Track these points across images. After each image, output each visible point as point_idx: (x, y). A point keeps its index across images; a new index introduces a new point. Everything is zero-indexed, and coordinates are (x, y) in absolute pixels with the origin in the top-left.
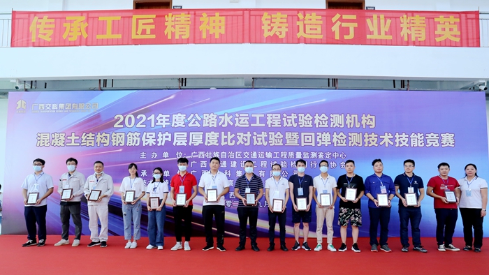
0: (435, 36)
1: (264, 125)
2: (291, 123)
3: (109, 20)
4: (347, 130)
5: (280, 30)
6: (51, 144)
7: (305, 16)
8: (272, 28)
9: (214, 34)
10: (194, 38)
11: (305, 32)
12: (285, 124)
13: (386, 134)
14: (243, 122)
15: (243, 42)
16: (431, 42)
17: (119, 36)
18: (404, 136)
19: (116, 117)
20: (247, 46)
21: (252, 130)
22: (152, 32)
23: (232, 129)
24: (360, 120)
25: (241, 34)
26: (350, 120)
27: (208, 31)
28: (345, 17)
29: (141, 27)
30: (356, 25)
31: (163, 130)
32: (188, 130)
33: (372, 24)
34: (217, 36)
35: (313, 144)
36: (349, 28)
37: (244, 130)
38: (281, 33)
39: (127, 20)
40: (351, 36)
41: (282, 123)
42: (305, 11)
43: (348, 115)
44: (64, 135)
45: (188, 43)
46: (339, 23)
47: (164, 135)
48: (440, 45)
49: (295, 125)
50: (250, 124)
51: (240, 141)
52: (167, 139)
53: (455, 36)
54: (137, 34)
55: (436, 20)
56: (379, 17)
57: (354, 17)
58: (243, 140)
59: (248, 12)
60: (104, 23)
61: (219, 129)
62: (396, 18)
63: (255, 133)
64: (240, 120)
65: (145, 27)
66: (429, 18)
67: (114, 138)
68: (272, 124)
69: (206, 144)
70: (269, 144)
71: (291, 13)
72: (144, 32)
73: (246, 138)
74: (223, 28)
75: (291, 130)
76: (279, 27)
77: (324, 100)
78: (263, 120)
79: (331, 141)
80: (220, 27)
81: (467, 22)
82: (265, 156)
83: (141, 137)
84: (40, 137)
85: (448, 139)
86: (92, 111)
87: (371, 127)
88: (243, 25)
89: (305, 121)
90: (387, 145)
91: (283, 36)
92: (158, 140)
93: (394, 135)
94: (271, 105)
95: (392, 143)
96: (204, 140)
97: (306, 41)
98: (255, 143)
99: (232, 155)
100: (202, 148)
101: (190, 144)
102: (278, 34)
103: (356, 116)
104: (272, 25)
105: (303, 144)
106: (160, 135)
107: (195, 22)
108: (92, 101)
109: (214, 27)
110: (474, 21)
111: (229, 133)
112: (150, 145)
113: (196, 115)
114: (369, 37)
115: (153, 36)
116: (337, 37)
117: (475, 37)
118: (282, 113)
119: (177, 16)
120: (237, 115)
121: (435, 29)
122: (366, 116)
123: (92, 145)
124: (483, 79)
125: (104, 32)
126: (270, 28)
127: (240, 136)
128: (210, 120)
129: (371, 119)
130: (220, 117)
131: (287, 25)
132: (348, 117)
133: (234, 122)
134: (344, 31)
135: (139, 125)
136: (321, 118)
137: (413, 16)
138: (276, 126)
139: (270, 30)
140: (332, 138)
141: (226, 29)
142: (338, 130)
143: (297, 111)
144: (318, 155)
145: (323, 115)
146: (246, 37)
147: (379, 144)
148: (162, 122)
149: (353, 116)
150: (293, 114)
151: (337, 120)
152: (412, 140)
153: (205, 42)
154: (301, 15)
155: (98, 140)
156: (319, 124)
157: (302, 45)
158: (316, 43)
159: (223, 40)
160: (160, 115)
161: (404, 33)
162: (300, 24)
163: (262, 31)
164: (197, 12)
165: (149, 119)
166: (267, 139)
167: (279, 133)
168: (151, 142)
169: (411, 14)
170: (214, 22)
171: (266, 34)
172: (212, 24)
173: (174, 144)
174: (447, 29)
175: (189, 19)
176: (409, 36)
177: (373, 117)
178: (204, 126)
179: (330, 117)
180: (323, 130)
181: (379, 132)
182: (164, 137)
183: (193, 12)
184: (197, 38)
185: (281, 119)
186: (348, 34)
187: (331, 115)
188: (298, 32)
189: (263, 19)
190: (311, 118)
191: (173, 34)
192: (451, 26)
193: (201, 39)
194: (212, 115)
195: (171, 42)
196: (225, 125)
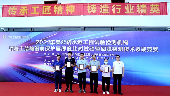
0: (150, 11)
1: (88, 44)
2: (97, 43)
3: (35, 8)
4: (117, 46)
5: (94, 10)
6: (14, 50)
8: (91, 10)
9: (71, 12)
11: (102, 11)
12: (95, 44)
13: (132, 47)
14: (80, 43)
16: (149, 13)
17: (38, 13)
18: (139, 48)
19: (36, 41)
20: (82, 16)
22: (50, 12)
23: (76, 45)
24: (122, 42)
25: (80, 12)
27: (69, 11)
28: (117, 6)
29: (46, 10)
30: (121, 8)
31: (53, 46)
32: (61, 45)
33: (127, 8)
35: (105, 51)
36: (118, 9)
37: (81, 46)
38: (94, 11)
39: (41, 8)
40: (119, 12)
43: (118, 40)
44: (18, 47)
45: (62, 15)
46: (115, 8)
48: (152, 15)
49: (99, 44)
50: (83, 44)
51: (79, 50)
52: (54, 49)
53: (158, 11)
54: (44, 12)
55: (150, 6)
56: (129, 5)
57: (120, 6)
59: (83, 4)
60: (33, 9)
61: (72, 45)
62: (135, 5)
63: (84, 47)
65: (47, 10)
66: (148, 5)
67: (35, 48)
68: (90, 44)
69: (67, 50)
70: (89, 51)
72: (47, 12)
73: (81, 48)
74: (74, 10)
75: (97, 45)
77: (109, 35)
78: (87, 42)
81: (162, 6)
82: (88, 55)
83: (45, 48)
84: (10, 48)
85: (156, 49)
86: (28, 39)
87: (126, 44)
88: (81, 9)
89: (102, 42)
90: (132, 51)
91: (95, 12)
92: (51, 49)
93: (135, 47)
94: (90, 37)
95: (134, 50)
97: (103, 14)
98: (84, 50)
99: (76, 54)
100: (66, 52)
101: (62, 51)
102: (93, 12)
104: (91, 9)
105: (102, 51)
106: (51, 47)
107: (64, 8)
108: (28, 35)
109: (71, 10)
110: (165, 6)
111: (75, 47)
112: (48, 51)
113: (64, 40)
114: (125, 12)
115: (50, 13)
116: (114, 13)
117: (165, 11)
118: (94, 40)
119: (58, 6)
120: (78, 40)
121: (150, 9)
122: (125, 41)
123: (28, 50)
124: (169, 27)
125: (33, 12)
127: (79, 48)
128: (69, 42)
130: (72, 41)
131: (96, 9)
133: (77, 43)
135: (44, 44)
136: (108, 41)
137: (142, 5)
138: (92, 44)
140: (112, 48)
141: (75, 10)
142: (114, 46)
143: (100, 39)
144: (107, 55)
145: (109, 40)
146: (82, 13)
147: (129, 51)
148: (52, 43)
149: (120, 41)
150: (98, 40)
151: (114, 42)
152: (142, 49)
153: (68, 15)
154: (101, 5)
155: (30, 49)
156: (107, 43)
157: (101, 16)
158: (107, 15)
159: (74, 14)
160: (52, 40)
161: (139, 11)
162: (101, 8)
163: (87, 11)
164: (65, 5)
165: (48, 42)
166: (89, 49)
167: (93, 47)
170: (71, 8)
171: (89, 12)
173: (56, 50)
174: (155, 9)
175: (62, 7)
177: (127, 41)
178: (67, 44)
180: (109, 46)
181: (129, 46)
184: (65, 13)
185: (94, 42)
186: (118, 11)
187: (112, 40)
188: (100, 11)
189: (88, 7)
190: (105, 41)
191: (57, 12)
192: (156, 8)
193: (66, 14)
194: (69, 40)
195: (56, 15)
196: (74, 44)
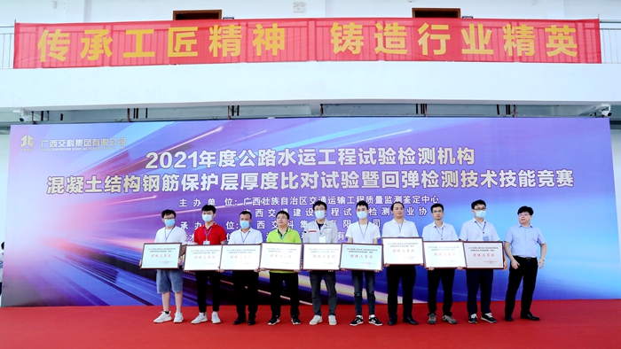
0: (547, 49)
1: (334, 163)
2: (369, 159)
3: (139, 33)
4: (439, 168)
5: (354, 44)
6: (65, 191)
7: (384, 26)
8: (344, 41)
9: (271, 49)
10: (247, 55)
11: (385, 46)
12: (361, 161)
13: (488, 171)
14: (308, 159)
15: (308, 60)
16: (541, 56)
17: (152, 54)
18: (510, 173)
19: (148, 156)
20: (313, 64)
21: (319, 169)
22: (194, 48)
23: (294, 168)
24: (455, 155)
25: (304, 49)
26: (444, 155)
27: (263, 47)
28: (434, 27)
29: (179, 43)
30: (448, 37)
31: (208, 171)
32: (240, 170)
33: (468, 36)
34: (275, 53)
35: (397, 186)
36: (439, 40)
37: (310, 170)
38: (355, 48)
39: (161, 33)
40: (442, 51)
41: (357, 159)
42: (384, 20)
43: (441, 149)
44: (82, 178)
45: (239, 61)
46: (427, 35)
47: (210, 177)
48: (552, 60)
49: (374, 163)
50: (317, 162)
51: (305, 184)
52: (213, 182)
53: (571, 49)
54: (174, 51)
55: (547, 30)
56: (476, 27)
57: (446, 27)
58: (308, 182)
59: (313, 22)
60: (133, 37)
61: (278, 169)
62: (497, 28)
63: (323, 173)
64: (304, 157)
65: (184, 42)
66: (538, 28)
67: (146, 182)
68: (344, 161)
69: (262, 187)
70: (341, 186)
71: (367, 23)
72: (183, 48)
73: (313, 179)
74: (283, 42)
75: (369, 168)
76: (352, 41)
77: (409, 131)
78: (334, 156)
79: (420, 182)
80: (279, 42)
81: (584, 33)
82: (337, 201)
83: (180, 180)
84: (51, 182)
85: (565, 177)
86: (118, 148)
87: (469, 163)
88: (308, 39)
89: (386, 156)
90: (489, 186)
91: (358, 51)
92: (202, 183)
93: (498, 173)
94: (344, 138)
95: (496, 183)
96: (259, 182)
97: (386, 58)
98: (324, 185)
99: (294, 201)
100: (258, 192)
101: (242, 188)
102: (351, 49)
103: (450, 150)
104: (344, 38)
105: (384, 186)
106: (204, 177)
107: (247, 36)
108: (117, 136)
109: (271, 42)
110: (594, 31)
111: (291, 173)
112: (192, 190)
113: (250, 151)
114: (464, 51)
115: (195, 54)
116: (425, 52)
117: (595, 50)
118: (357, 147)
119: (224, 28)
120: (301, 151)
121: (546, 41)
122: (463, 150)
123: (119, 190)
124: (606, 102)
125: (132, 49)
126: (341, 41)
127: (305, 177)
128: (267, 157)
129: (470, 154)
130: (280, 154)
131: (362, 38)
132: (440, 151)
133: (298, 160)
134: (434, 45)
135: (177, 165)
136: (406, 153)
137: (518, 25)
138: (350, 163)
139: (340, 45)
140: (420, 177)
141: (286, 43)
142: (428, 168)
143: (377, 145)
144: (403, 199)
145: (409, 149)
146: (312, 54)
147: (479, 184)
148: (206, 161)
149: (446, 150)
150: (371, 149)
151: (427, 155)
152: (520, 178)
153: (260, 60)
154: (379, 26)
155: (126, 185)
156: (404, 160)
157: (381, 63)
158: (399, 60)
159: (283, 57)
160: (204, 153)
161: (508, 46)
162: (379, 36)
163: (331, 46)
164: (249, 23)
165: (190, 157)
166: (339, 180)
167: (353, 173)
168: (193, 186)
169: (515, 23)
170: (271, 35)
171: (337, 50)
172: (268, 38)
173: (222, 188)
174: (561, 42)
175: (239, 32)
176: (514, 50)
177: (472, 151)
178: (260, 164)
179: (417, 152)
180: (409, 168)
181: (479, 169)
182: (209, 180)
183: (245, 23)
184: (250, 55)
185: (356, 154)
186: (439, 48)
187: (419, 149)
188: (377, 46)
189: (333, 30)
190: (394, 153)
191: (220, 51)
192: (566, 38)
193: (254, 56)
194: (269, 151)
195: (218, 60)
196: (286, 164)
